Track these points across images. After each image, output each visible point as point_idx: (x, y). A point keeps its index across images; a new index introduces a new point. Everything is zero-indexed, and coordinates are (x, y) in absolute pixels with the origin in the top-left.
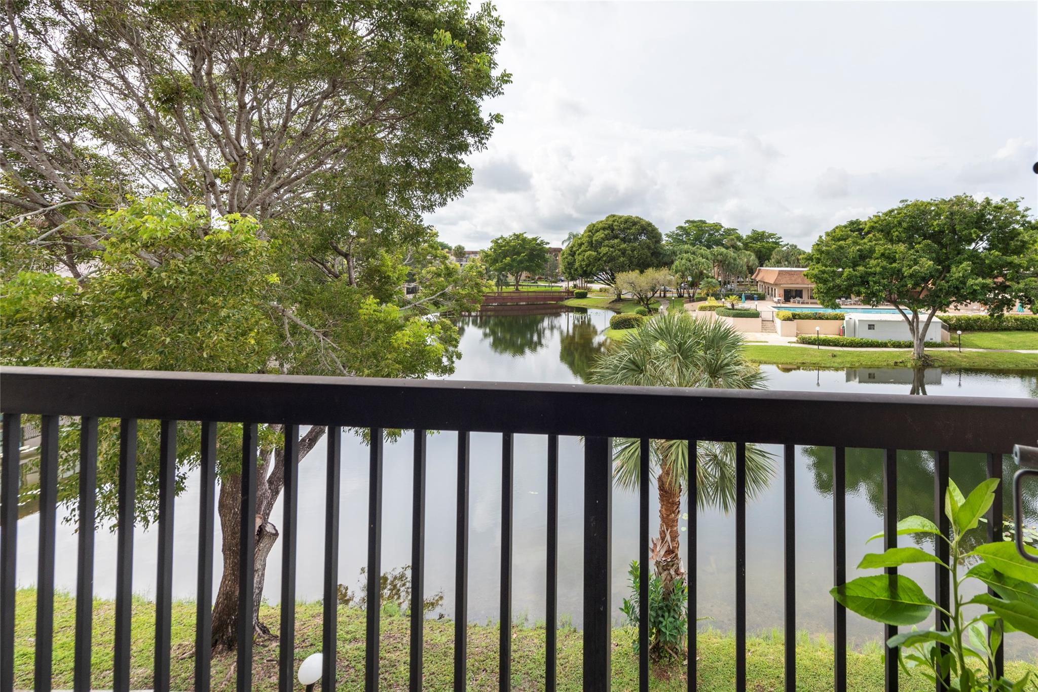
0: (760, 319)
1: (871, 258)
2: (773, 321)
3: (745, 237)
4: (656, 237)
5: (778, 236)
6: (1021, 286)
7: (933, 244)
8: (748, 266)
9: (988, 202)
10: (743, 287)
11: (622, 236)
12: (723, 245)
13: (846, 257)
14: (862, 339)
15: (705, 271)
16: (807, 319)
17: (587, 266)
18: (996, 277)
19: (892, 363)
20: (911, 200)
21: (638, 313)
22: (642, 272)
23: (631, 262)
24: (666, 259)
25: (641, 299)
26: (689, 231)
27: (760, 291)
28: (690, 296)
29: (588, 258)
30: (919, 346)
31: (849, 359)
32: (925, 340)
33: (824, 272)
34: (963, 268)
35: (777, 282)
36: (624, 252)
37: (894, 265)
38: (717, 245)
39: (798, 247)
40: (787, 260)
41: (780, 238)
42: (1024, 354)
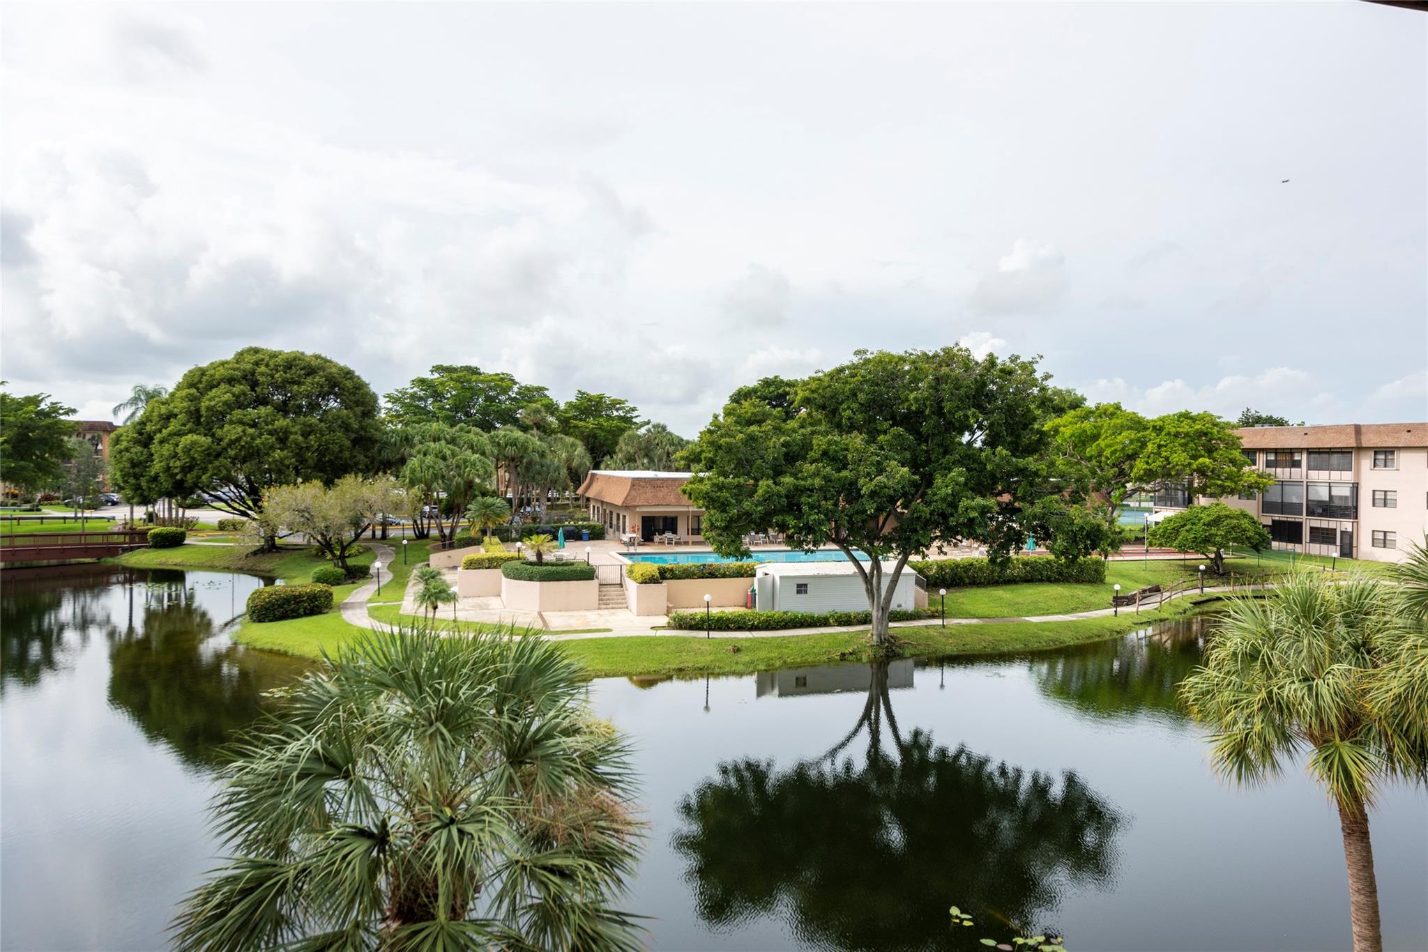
0: (594, 583)
1: (804, 459)
2: (621, 585)
3: (562, 406)
4: (363, 404)
5: (629, 405)
6: (1037, 509)
7: (907, 435)
8: (569, 469)
9: (992, 361)
10: (560, 512)
11: (278, 398)
12: (515, 422)
13: (762, 458)
14: (785, 613)
15: (477, 480)
16: (687, 577)
17: (186, 469)
18: (1000, 494)
19: (836, 656)
20: (874, 349)
21: (319, 580)
22: (329, 483)
23: (303, 461)
24: (386, 454)
25: (326, 546)
26: (440, 389)
27: (594, 520)
28: (443, 536)
29: (187, 451)
30: (881, 621)
31: (763, 654)
32: (890, 609)
33: (721, 487)
34: (952, 480)
35: (629, 503)
36: (283, 438)
37: (844, 473)
38: (504, 422)
39: (669, 429)
40: (646, 455)
41: (634, 409)
42: (1036, 624)
